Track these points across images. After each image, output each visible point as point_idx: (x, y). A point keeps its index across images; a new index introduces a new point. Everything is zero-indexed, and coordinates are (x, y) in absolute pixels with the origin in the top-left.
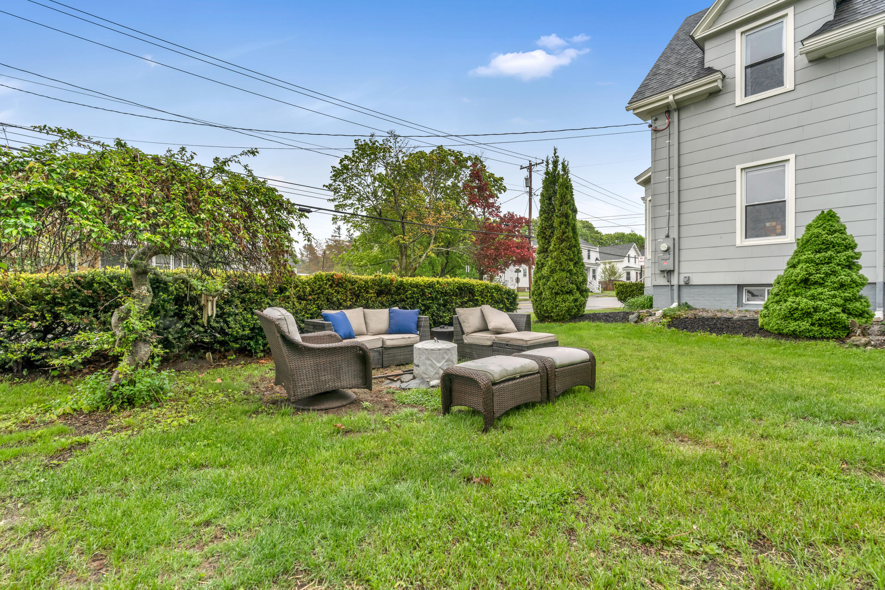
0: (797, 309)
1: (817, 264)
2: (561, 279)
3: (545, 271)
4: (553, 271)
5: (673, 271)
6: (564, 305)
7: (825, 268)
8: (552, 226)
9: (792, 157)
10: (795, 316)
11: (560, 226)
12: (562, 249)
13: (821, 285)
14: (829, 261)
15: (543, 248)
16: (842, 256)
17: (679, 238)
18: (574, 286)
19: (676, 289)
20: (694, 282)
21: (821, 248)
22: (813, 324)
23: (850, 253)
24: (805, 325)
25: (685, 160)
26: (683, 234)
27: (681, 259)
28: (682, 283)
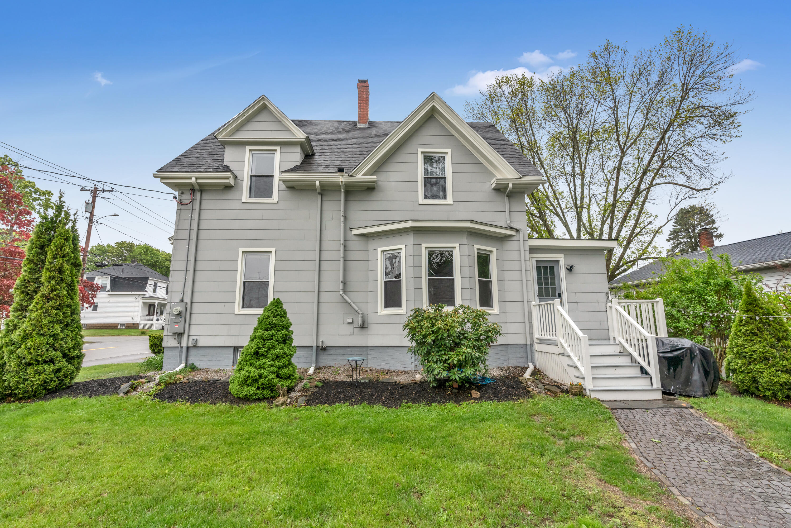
0: (249, 377)
1: (264, 340)
2: (36, 348)
3: (16, 336)
4: (26, 337)
5: (184, 333)
6: (37, 377)
7: (268, 344)
8: (37, 280)
9: (273, 250)
10: (248, 382)
11: (50, 282)
12: (46, 309)
13: (266, 357)
14: (271, 338)
15: (21, 305)
16: (280, 334)
17: (192, 303)
18: (58, 353)
19: (184, 350)
20: (200, 344)
21: (268, 328)
22: (258, 388)
23: (284, 332)
24: (252, 390)
25: (203, 235)
26: (195, 300)
27: (192, 322)
28: (190, 345)
